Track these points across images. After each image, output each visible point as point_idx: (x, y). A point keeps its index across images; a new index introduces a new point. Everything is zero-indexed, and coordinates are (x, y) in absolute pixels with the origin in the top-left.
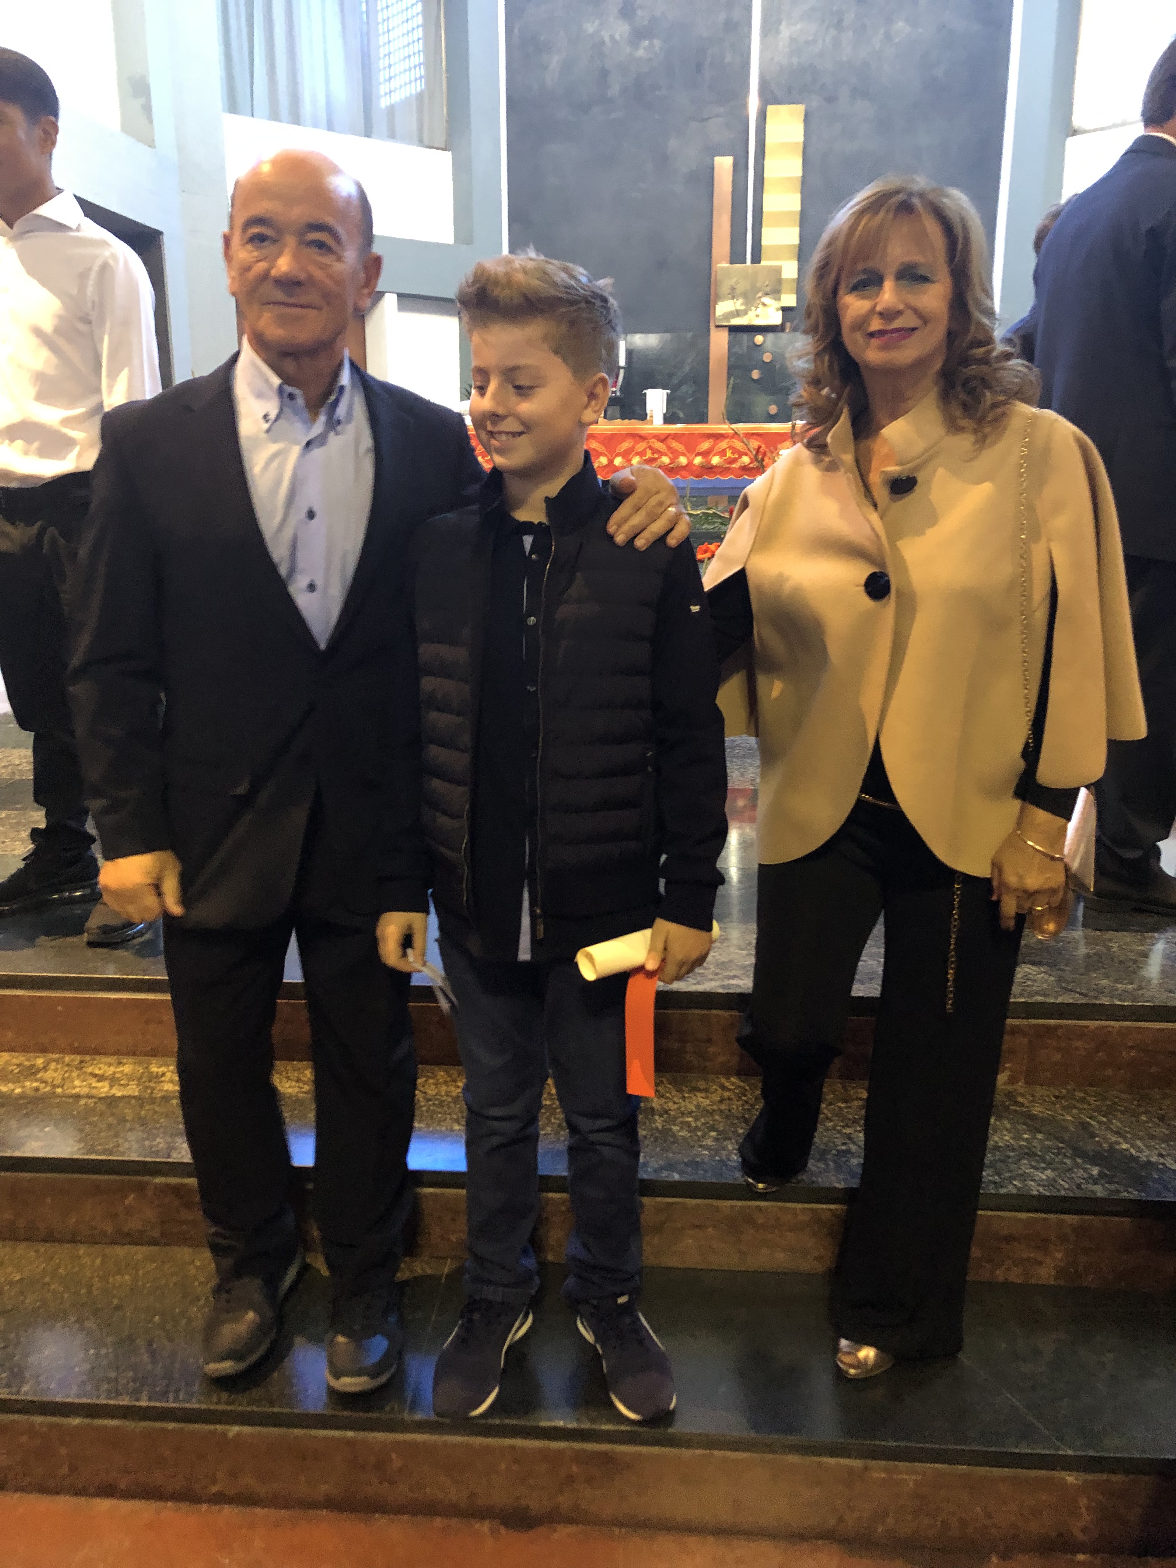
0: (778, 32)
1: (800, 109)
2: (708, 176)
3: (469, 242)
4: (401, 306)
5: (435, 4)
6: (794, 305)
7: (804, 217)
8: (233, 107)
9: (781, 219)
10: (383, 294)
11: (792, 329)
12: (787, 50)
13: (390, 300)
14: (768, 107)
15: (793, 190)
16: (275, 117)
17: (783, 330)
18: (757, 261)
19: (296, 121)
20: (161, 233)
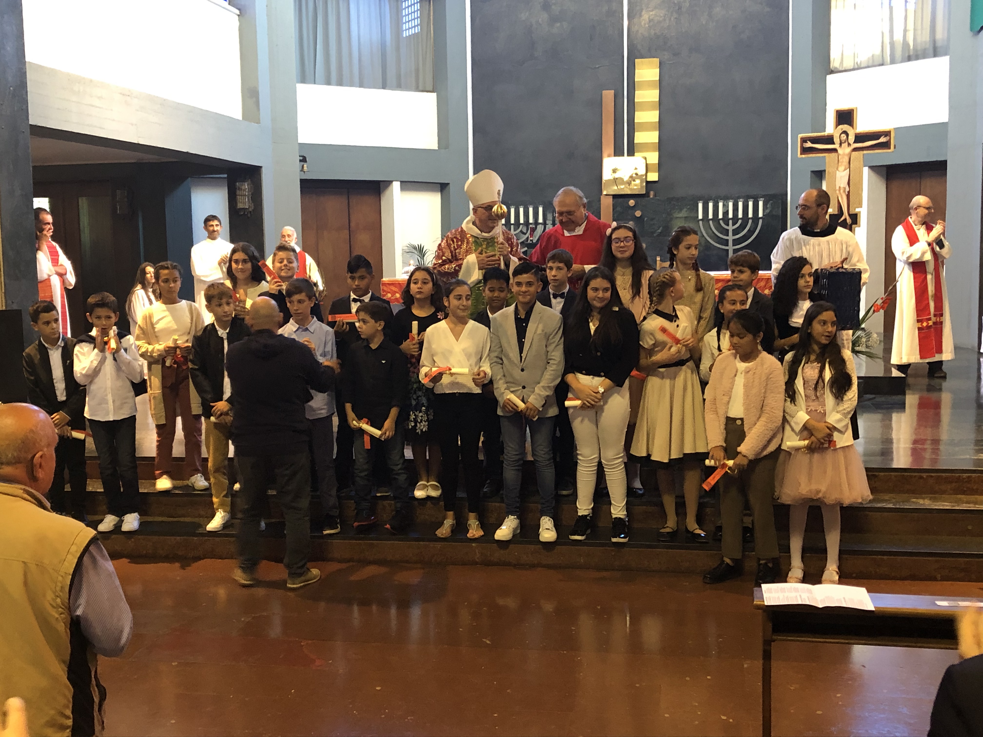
0: (641, 16)
1: (656, 60)
2: (599, 102)
3: (447, 147)
4: (403, 189)
5: (428, 7)
6: (657, 179)
7: (661, 125)
8: (303, 80)
9: (646, 127)
10: (391, 182)
11: (655, 195)
12: (647, 26)
13: (396, 185)
14: (636, 60)
15: (653, 109)
16: (328, 82)
17: (649, 196)
18: (631, 153)
19: (340, 83)
20: (261, 167)
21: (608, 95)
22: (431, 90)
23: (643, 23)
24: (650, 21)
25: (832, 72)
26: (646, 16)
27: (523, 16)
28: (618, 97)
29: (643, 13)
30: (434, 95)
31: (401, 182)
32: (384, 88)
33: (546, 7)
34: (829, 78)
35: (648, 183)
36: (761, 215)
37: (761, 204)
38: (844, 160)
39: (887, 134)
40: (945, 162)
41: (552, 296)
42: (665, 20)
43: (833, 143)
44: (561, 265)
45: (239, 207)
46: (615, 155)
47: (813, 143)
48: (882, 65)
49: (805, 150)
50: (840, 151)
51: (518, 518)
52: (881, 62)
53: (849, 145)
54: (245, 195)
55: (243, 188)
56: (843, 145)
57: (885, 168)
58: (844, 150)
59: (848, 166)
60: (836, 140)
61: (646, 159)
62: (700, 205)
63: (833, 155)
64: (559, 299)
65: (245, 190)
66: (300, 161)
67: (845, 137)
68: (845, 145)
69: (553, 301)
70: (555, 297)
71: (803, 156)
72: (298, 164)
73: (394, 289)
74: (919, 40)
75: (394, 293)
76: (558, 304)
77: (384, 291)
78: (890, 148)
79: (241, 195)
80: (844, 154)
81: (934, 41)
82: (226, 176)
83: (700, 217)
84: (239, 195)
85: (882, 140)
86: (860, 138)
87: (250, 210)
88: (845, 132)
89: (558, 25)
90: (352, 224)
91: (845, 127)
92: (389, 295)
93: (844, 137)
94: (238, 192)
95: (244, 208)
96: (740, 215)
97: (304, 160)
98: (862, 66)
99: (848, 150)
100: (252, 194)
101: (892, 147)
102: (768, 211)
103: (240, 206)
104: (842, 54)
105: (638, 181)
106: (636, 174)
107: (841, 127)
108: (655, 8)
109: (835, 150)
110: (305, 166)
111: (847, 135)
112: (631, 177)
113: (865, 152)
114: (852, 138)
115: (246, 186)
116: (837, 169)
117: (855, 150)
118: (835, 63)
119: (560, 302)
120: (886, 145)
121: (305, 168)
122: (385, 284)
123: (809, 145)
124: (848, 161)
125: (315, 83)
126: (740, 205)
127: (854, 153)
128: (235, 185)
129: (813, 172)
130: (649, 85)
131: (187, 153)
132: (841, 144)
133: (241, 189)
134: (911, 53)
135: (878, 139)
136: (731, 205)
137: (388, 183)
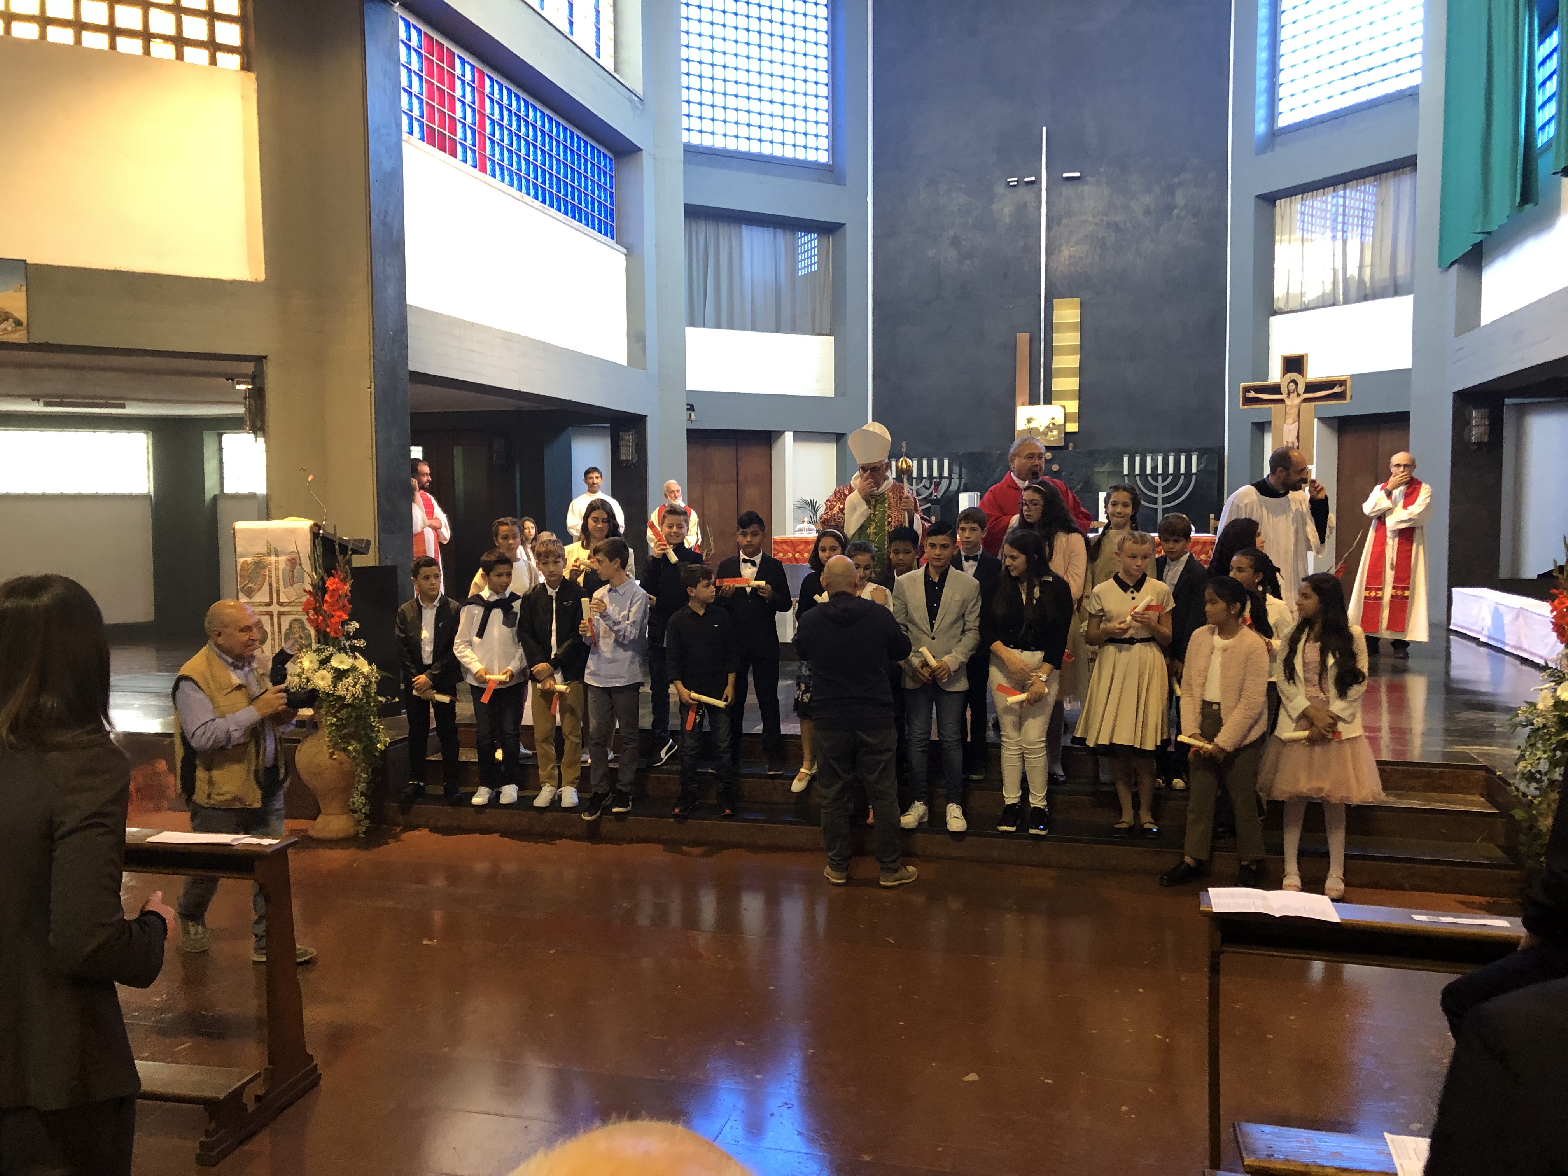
0: (1060, 252)
1: (1077, 300)
2: (1011, 348)
3: (844, 395)
4: (795, 439)
5: (826, 243)
6: (1076, 430)
7: (1082, 371)
8: (692, 324)
9: (1066, 373)
10: (783, 432)
11: (1075, 447)
12: (1067, 263)
13: (789, 436)
14: (1055, 300)
15: (1074, 354)
16: (718, 326)
17: (1067, 448)
18: (1048, 401)
19: (731, 327)
20: (646, 416)
21: (1023, 338)
22: (828, 332)
23: (1062, 259)
24: (1070, 257)
25: (1275, 313)
26: (1066, 252)
27: (931, 253)
28: (1034, 341)
29: (1064, 248)
30: (832, 339)
31: (794, 432)
32: (778, 331)
33: (955, 242)
34: (1274, 320)
35: (1066, 434)
36: (1194, 470)
37: (1194, 458)
38: (1293, 412)
39: (1342, 383)
40: (1407, 414)
41: (963, 559)
42: (1087, 256)
43: (1281, 394)
44: (976, 526)
45: (621, 459)
46: (1032, 402)
47: (1256, 393)
48: (1334, 305)
49: (1247, 401)
50: (1288, 402)
51: (925, 804)
52: (1331, 302)
53: (1298, 395)
54: (629, 446)
55: (627, 437)
56: (1292, 395)
57: (1336, 421)
58: (1293, 402)
59: (1297, 419)
60: (1284, 389)
61: (1064, 407)
62: (1126, 459)
63: (1280, 406)
64: (971, 562)
65: (628, 441)
66: (688, 409)
67: (1294, 387)
68: (1293, 395)
69: (965, 564)
70: (967, 559)
71: (1246, 407)
72: (685, 414)
73: (786, 547)
74: (1377, 277)
75: (786, 552)
76: (970, 567)
77: (776, 550)
78: (1345, 398)
79: (624, 446)
80: (1292, 406)
81: (1395, 279)
82: (609, 425)
83: (1126, 472)
84: (622, 446)
85: (1337, 389)
86: (1312, 387)
87: (634, 461)
88: (1294, 381)
89: (968, 262)
90: (740, 478)
91: (1294, 375)
92: (781, 555)
93: (1292, 386)
94: (621, 442)
95: (626, 460)
96: (1171, 471)
97: (691, 408)
98: (1311, 306)
99: (1297, 401)
100: (636, 445)
101: (1348, 398)
102: (1202, 466)
103: (623, 457)
104: (1288, 294)
105: (1055, 432)
106: (1054, 424)
107: (1288, 375)
108: (1077, 243)
109: (1282, 401)
110: (693, 415)
111: (1296, 384)
112: (1048, 427)
113: (1316, 403)
114: (1301, 388)
115: (630, 436)
116: (1285, 422)
117: (1306, 400)
118: (1279, 304)
119: (973, 566)
120: (1341, 396)
121: (693, 417)
122: (776, 543)
123: (1252, 394)
124: (1297, 412)
125: (704, 326)
126: (1171, 459)
127: (1304, 404)
128: (619, 435)
129: (1254, 424)
130: (1069, 327)
131: (570, 402)
132: (1289, 394)
133: (625, 440)
134: (1368, 292)
135: (1332, 389)
136: (1160, 459)
137: (780, 433)
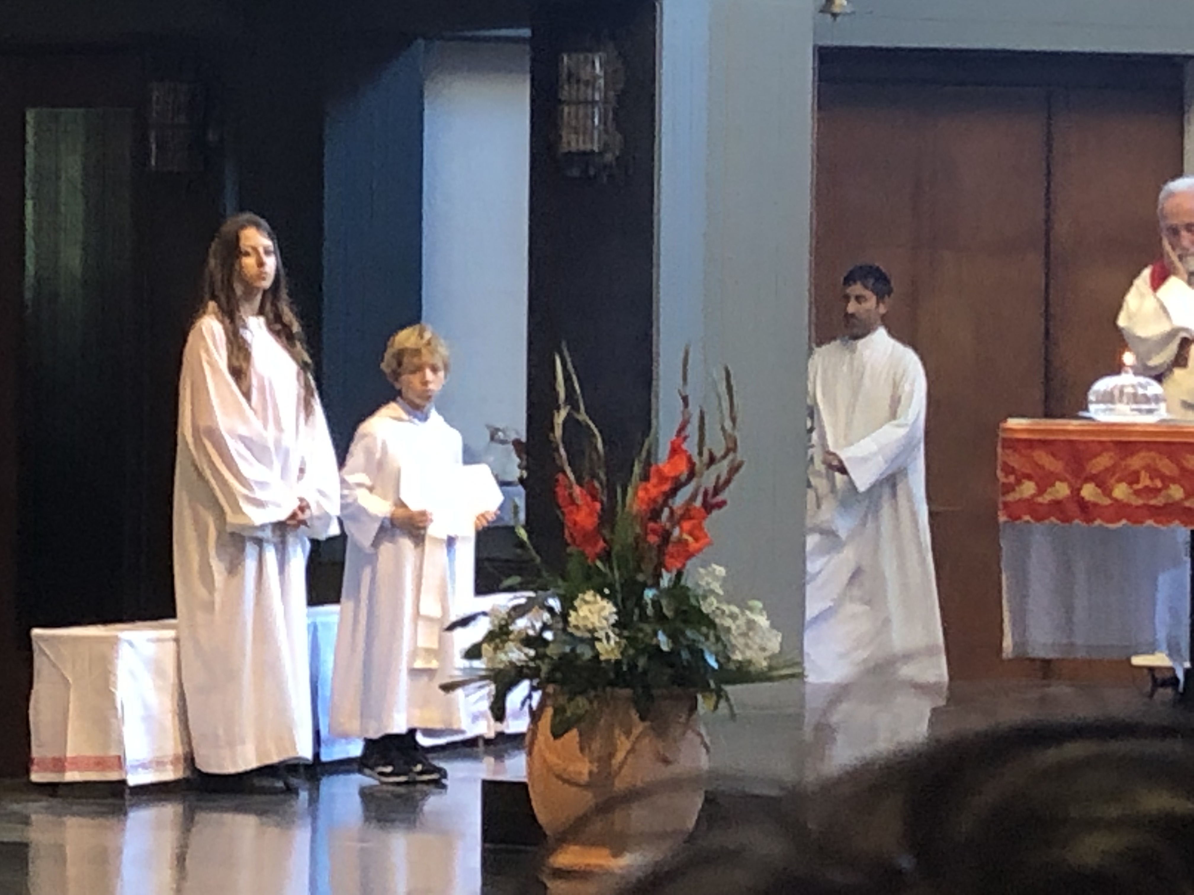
45: (564, 148)
54: (593, 103)
55: (586, 73)
65: (591, 83)
77: (1009, 470)
79: (578, 103)
82: (527, 32)
84: (569, 103)
87: (609, 157)
92: (1028, 488)
94: (566, 87)
95: (584, 153)
100: (620, 98)
103: (571, 142)
115: (596, 67)
128: (557, 62)
133: (578, 81)
